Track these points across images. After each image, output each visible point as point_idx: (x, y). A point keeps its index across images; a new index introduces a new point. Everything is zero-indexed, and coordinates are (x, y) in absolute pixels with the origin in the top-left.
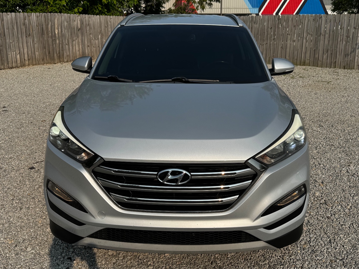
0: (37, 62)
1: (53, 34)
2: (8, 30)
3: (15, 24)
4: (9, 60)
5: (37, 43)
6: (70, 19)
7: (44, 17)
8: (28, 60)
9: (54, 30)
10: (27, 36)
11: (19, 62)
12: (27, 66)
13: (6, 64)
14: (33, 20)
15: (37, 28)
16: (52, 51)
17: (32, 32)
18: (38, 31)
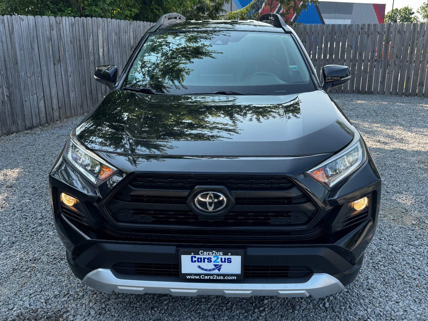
0: (73, 111)
1: (97, 57)
2: (22, 52)
3: (36, 40)
4: (26, 114)
5: (72, 76)
6: (120, 29)
7: (82, 24)
8: (58, 109)
9: (98, 50)
10: (56, 63)
11: (43, 115)
12: (57, 121)
13: (20, 121)
14: (64, 32)
15: (72, 46)
16: (95, 88)
17: (64, 55)
18: (73, 52)
